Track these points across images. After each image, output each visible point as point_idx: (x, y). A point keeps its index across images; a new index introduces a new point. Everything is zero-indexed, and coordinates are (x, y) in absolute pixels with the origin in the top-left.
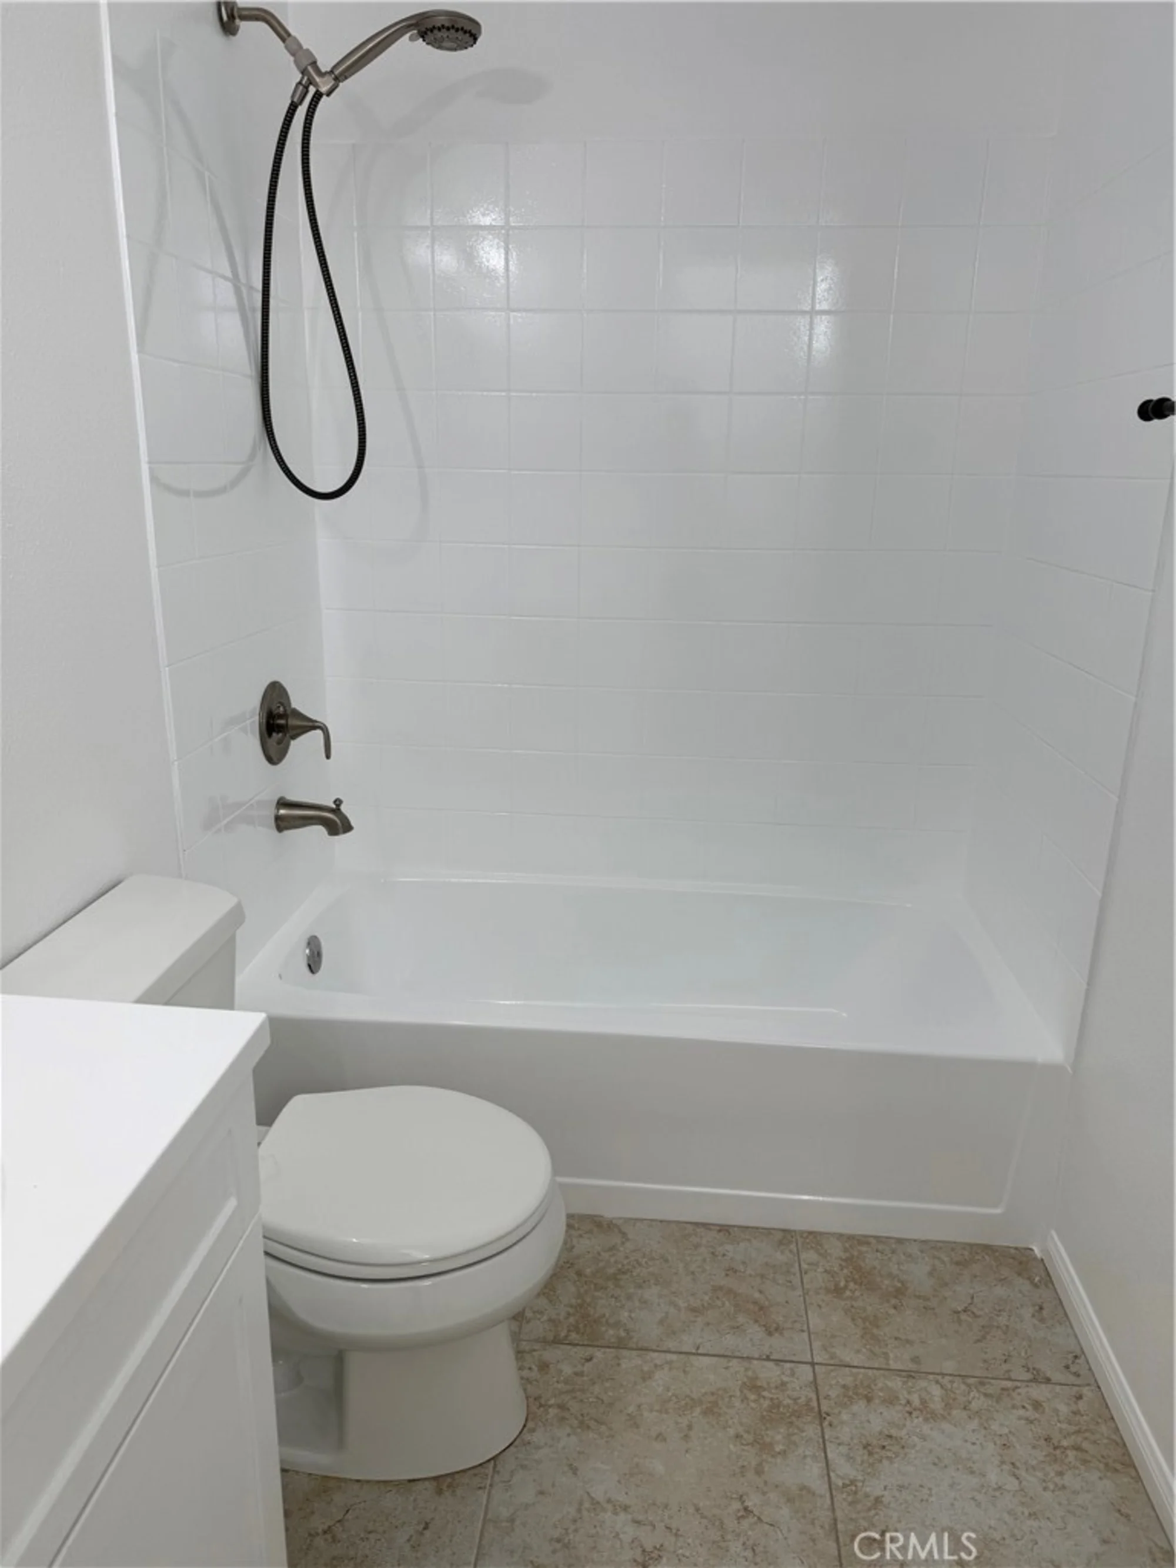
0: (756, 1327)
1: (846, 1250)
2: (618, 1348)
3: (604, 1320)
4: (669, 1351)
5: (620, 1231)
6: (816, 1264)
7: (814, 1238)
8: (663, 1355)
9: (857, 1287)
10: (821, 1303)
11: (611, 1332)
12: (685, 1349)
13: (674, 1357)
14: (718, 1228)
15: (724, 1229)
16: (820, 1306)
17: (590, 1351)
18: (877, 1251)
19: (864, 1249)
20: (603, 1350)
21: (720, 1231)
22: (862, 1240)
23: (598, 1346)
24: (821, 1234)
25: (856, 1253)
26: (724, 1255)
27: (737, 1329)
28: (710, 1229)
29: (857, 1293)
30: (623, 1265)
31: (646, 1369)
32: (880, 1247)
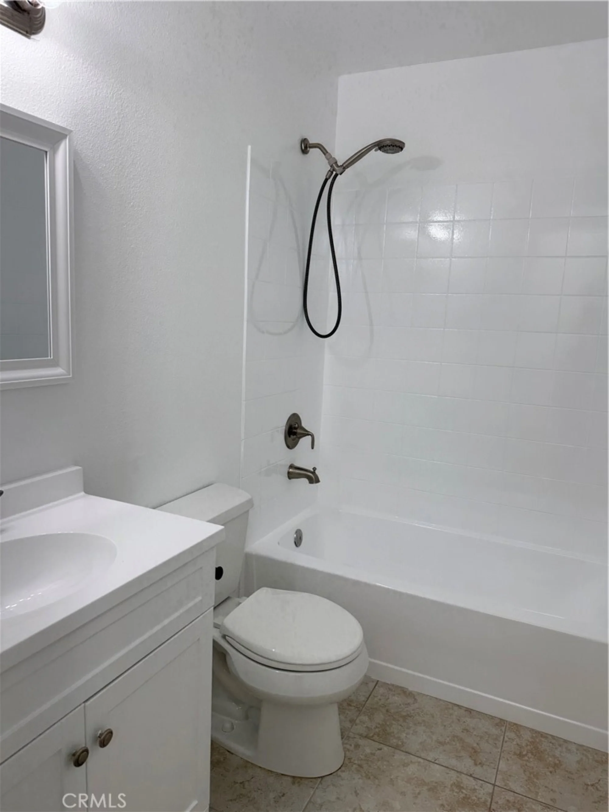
0: (470, 760)
1: (532, 737)
2: (396, 748)
3: (392, 734)
4: (420, 757)
5: (414, 697)
6: (513, 740)
7: (516, 727)
8: (416, 758)
9: (533, 757)
10: (509, 758)
11: (395, 741)
12: (429, 759)
13: (422, 761)
14: (466, 709)
15: (469, 711)
16: (508, 760)
17: (382, 746)
18: (550, 742)
19: (543, 739)
20: (388, 747)
21: (466, 711)
22: (544, 735)
23: (386, 745)
24: (521, 726)
25: (537, 740)
26: (464, 722)
27: (459, 758)
28: (460, 708)
29: (531, 760)
30: (411, 713)
31: (406, 761)
32: (553, 741)
